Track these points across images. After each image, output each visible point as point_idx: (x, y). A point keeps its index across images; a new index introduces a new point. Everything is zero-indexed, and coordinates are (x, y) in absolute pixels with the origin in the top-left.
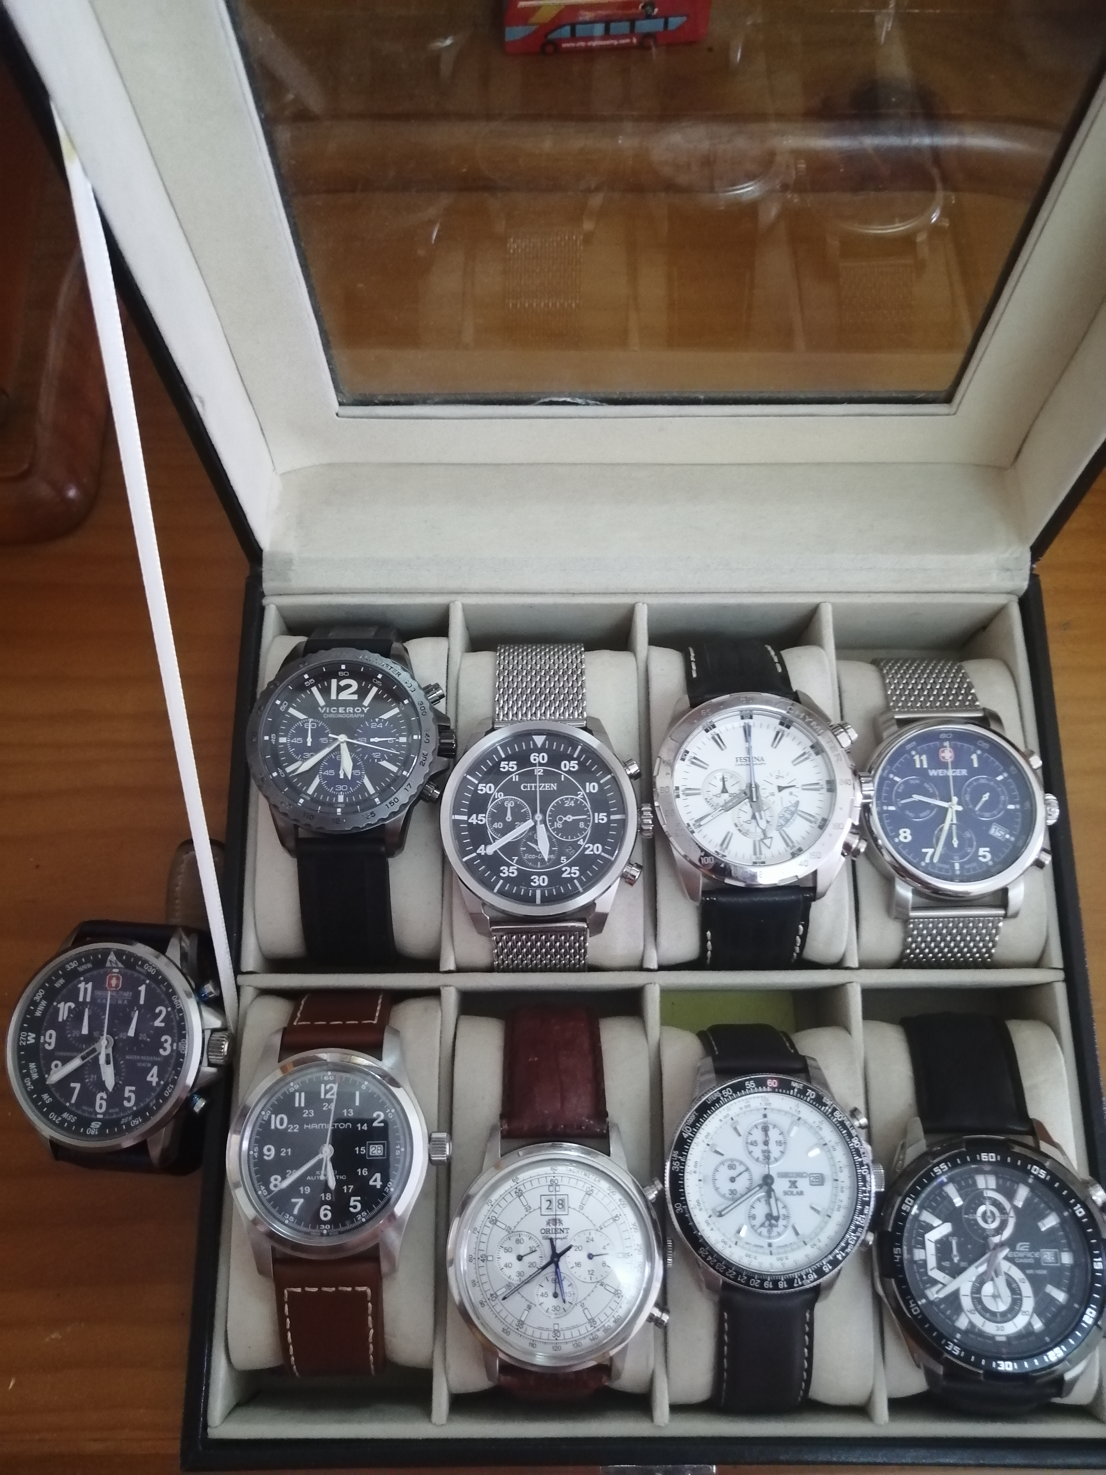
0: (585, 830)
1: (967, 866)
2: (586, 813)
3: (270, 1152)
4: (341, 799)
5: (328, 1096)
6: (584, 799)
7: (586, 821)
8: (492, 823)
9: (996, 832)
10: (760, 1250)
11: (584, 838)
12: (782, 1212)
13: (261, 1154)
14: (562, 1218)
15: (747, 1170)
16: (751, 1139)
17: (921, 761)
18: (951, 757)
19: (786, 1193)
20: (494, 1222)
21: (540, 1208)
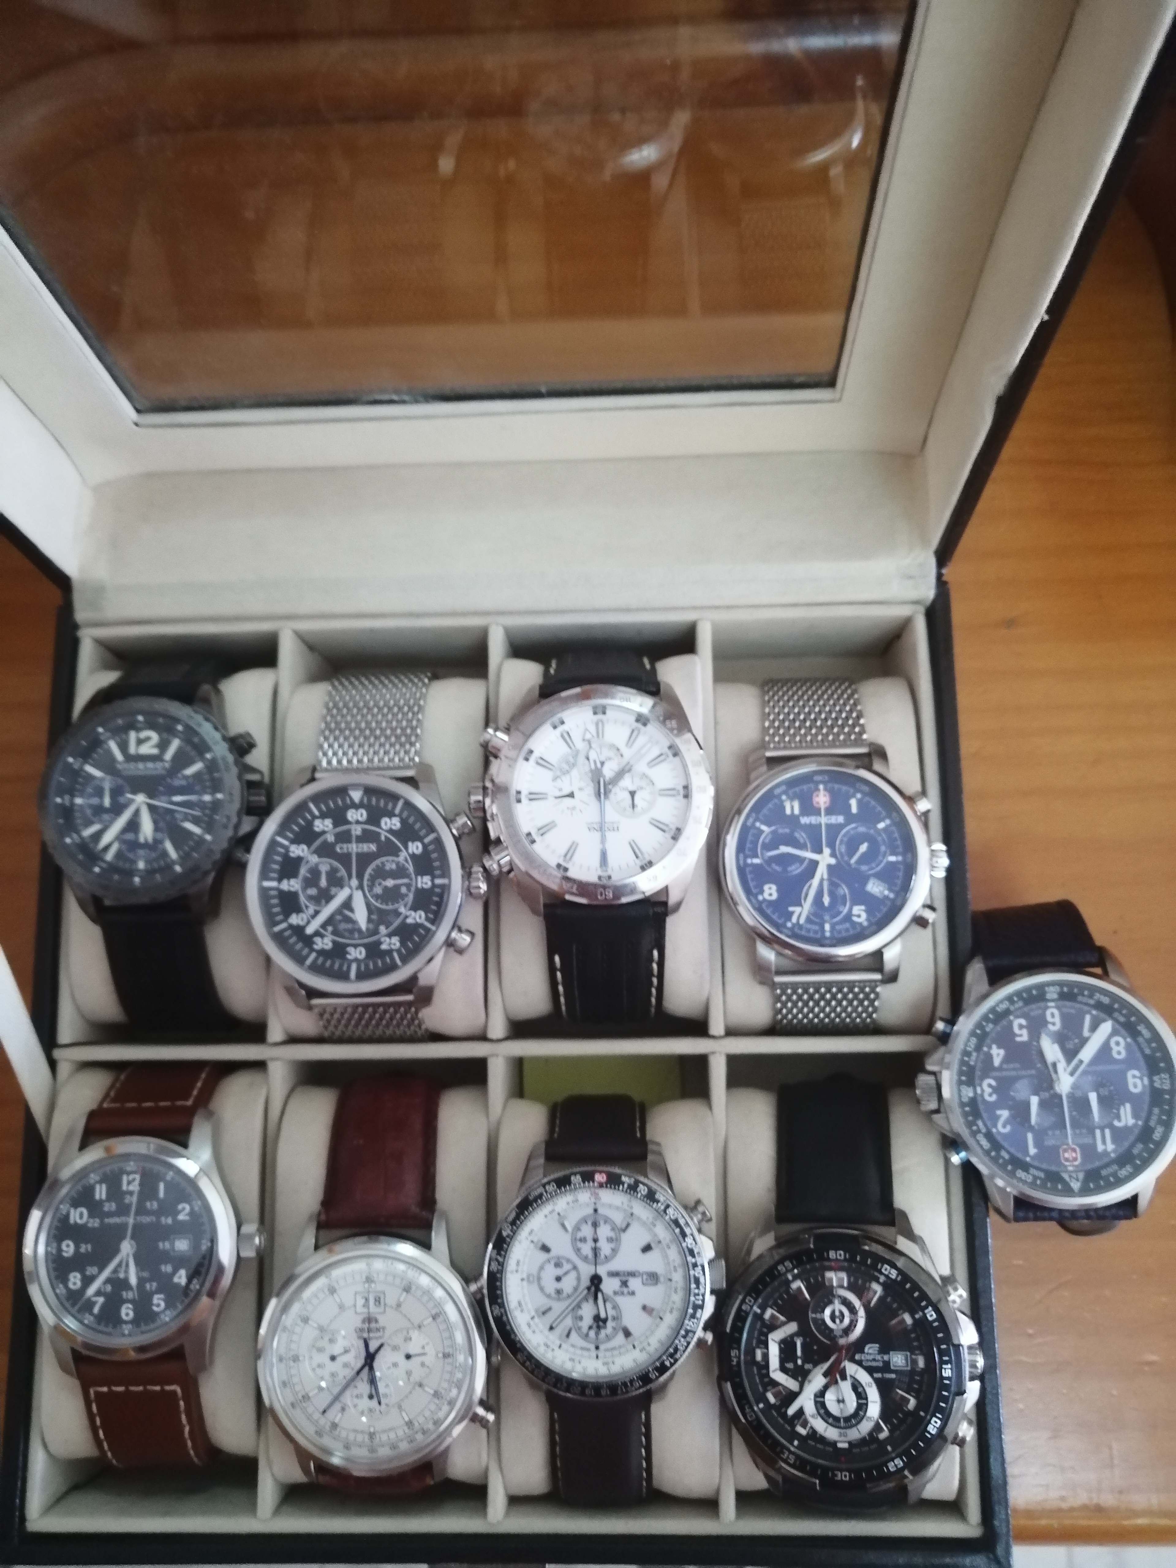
0: (407, 895)
1: (838, 927)
2: (408, 876)
3: (68, 1248)
4: (141, 865)
5: (131, 1188)
6: (406, 861)
7: (408, 886)
8: (304, 889)
9: (875, 888)
10: (586, 1353)
11: (405, 906)
12: (611, 1313)
13: (60, 1250)
14: (379, 1317)
15: (575, 1268)
16: (580, 1235)
17: (792, 807)
18: (825, 803)
19: (615, 1293)
20: (306, 1320)
21: (355, 1306)
